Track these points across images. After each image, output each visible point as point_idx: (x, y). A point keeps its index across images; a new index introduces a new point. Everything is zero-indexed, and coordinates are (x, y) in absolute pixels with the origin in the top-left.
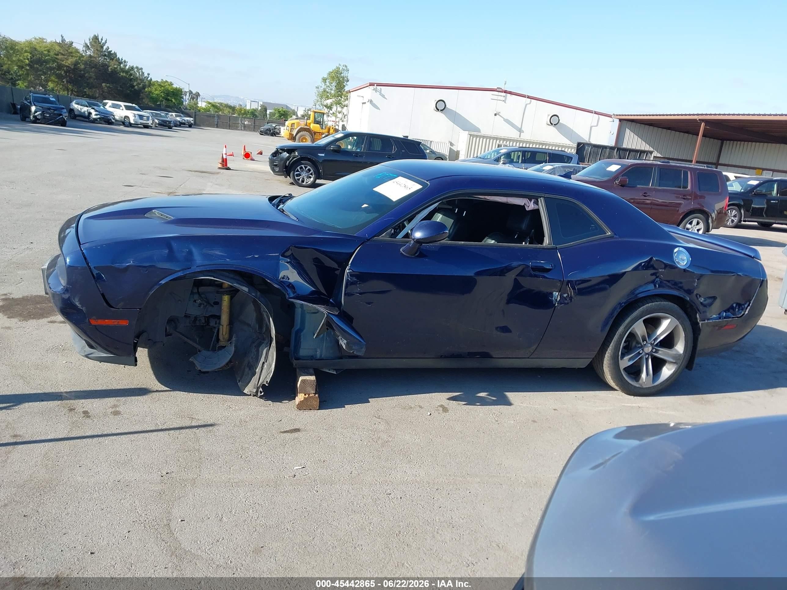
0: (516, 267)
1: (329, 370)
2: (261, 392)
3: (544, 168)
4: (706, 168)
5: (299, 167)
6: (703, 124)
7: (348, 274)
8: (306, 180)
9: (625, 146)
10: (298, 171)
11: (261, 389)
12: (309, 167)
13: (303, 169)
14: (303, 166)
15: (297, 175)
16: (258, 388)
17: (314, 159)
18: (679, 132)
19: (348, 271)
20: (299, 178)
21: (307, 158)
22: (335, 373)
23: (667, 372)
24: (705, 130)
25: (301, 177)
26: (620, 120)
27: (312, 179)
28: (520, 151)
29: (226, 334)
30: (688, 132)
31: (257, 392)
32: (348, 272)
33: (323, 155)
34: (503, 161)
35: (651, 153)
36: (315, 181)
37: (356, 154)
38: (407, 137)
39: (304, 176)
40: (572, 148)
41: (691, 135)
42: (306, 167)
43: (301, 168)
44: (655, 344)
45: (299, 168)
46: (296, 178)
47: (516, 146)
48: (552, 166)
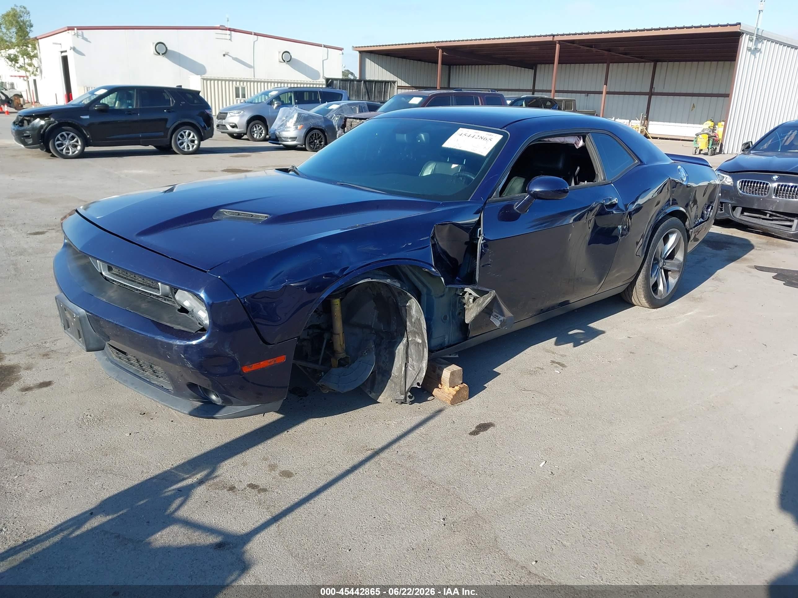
1: (450, 355)
2: (410, 397)
3: (330, 108)
4: (490, 92)
5: (60, 134)
6: (440, 51)
7: (482, 245)
8: (72, 149)
9: (368, 78)
10: (58, 140)
11: (409, 394)
12: (72, 134)
13: (65, 137)
14: (64, 133)
15: (59, 145)
16: (406, 393)
17: (76, 124)
18: (413, 61)
20: (61, 148)
21: (68, 122)
22: (457, 356)
24: (443, 56)
25: (64, 146)
26: (360, 52)
27: (79, 148)
28: (291, 92)
29: (343, 343)
30: (420, 60)
31: (405, 398)
32: (482, 243)
33: (88, 117)
34: (276, 104)
35: (394, 82)
36: (84, 149)
37: (129, 112)
38: (181, 86)
39: (68, 146)
40: (322, 84)
41: (423, 63)
42: (68, 135)
43: (62, 136)
44: (666, 257)
45: (59, 136)
46: (58, 149)
47: (286, 87)
48: (338, 104)
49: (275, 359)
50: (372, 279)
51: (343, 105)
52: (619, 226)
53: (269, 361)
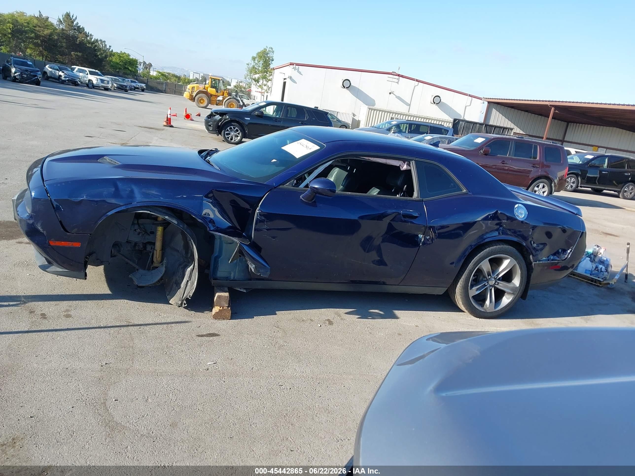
0: (390, 214)
1: (241, 289)
2: (185, 304)
3: (425, 138)
4: (551, 143)
6: (553, 109)
7: (258, 213)
8: (234, 138)
9: (491, 123)
10: (228, 131)
11: (185, 302)
12: (237, 128)
13: (232, 130)
14: (232, 127)
15: (227, 134)
16: (183, 301)
17: (241, 122)
18: (534, 115)
19: (258, 211)
20: (228, 136)
21: (236, 120)
22: (245, 291)
23: (506, 300)
24: (554, 113)
25: (230, 135)
26: (489, 102)
27: (239, 138)
28: (407, 123)
29: (159, 257)
30: (541, 115)
31: (182, 304)
33: (249, 119)
34: (393, 131)
35: (512, 129)
36: (242, 139)
37: (276, 119)
38: (317, 108)
39: (232, 135)
42: (234, 128)
43: (231, 128)
44: (498, 278)
45: (228, 128)
46: (226, 136)
47: (405, 119)
48: (432, 136)
49: (72, 243)
50: (150, 212)
51: (435, 137)
52: (419, 235)
53: (68, 243)
